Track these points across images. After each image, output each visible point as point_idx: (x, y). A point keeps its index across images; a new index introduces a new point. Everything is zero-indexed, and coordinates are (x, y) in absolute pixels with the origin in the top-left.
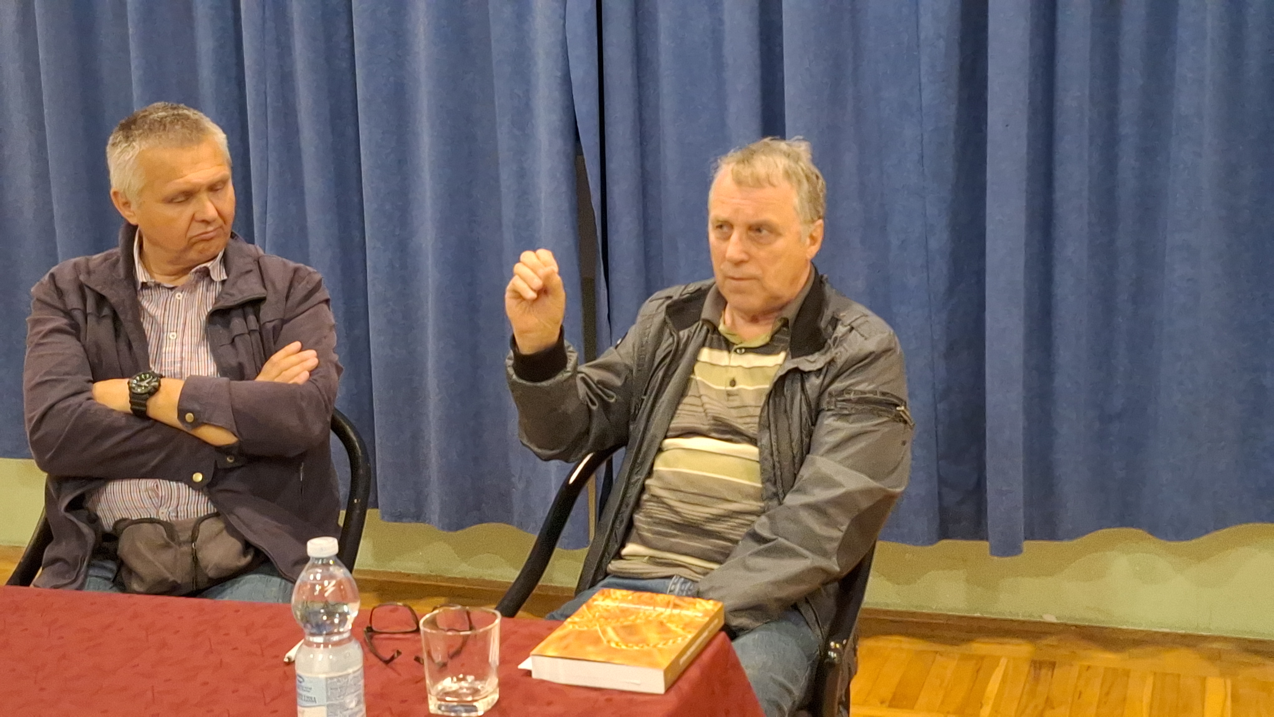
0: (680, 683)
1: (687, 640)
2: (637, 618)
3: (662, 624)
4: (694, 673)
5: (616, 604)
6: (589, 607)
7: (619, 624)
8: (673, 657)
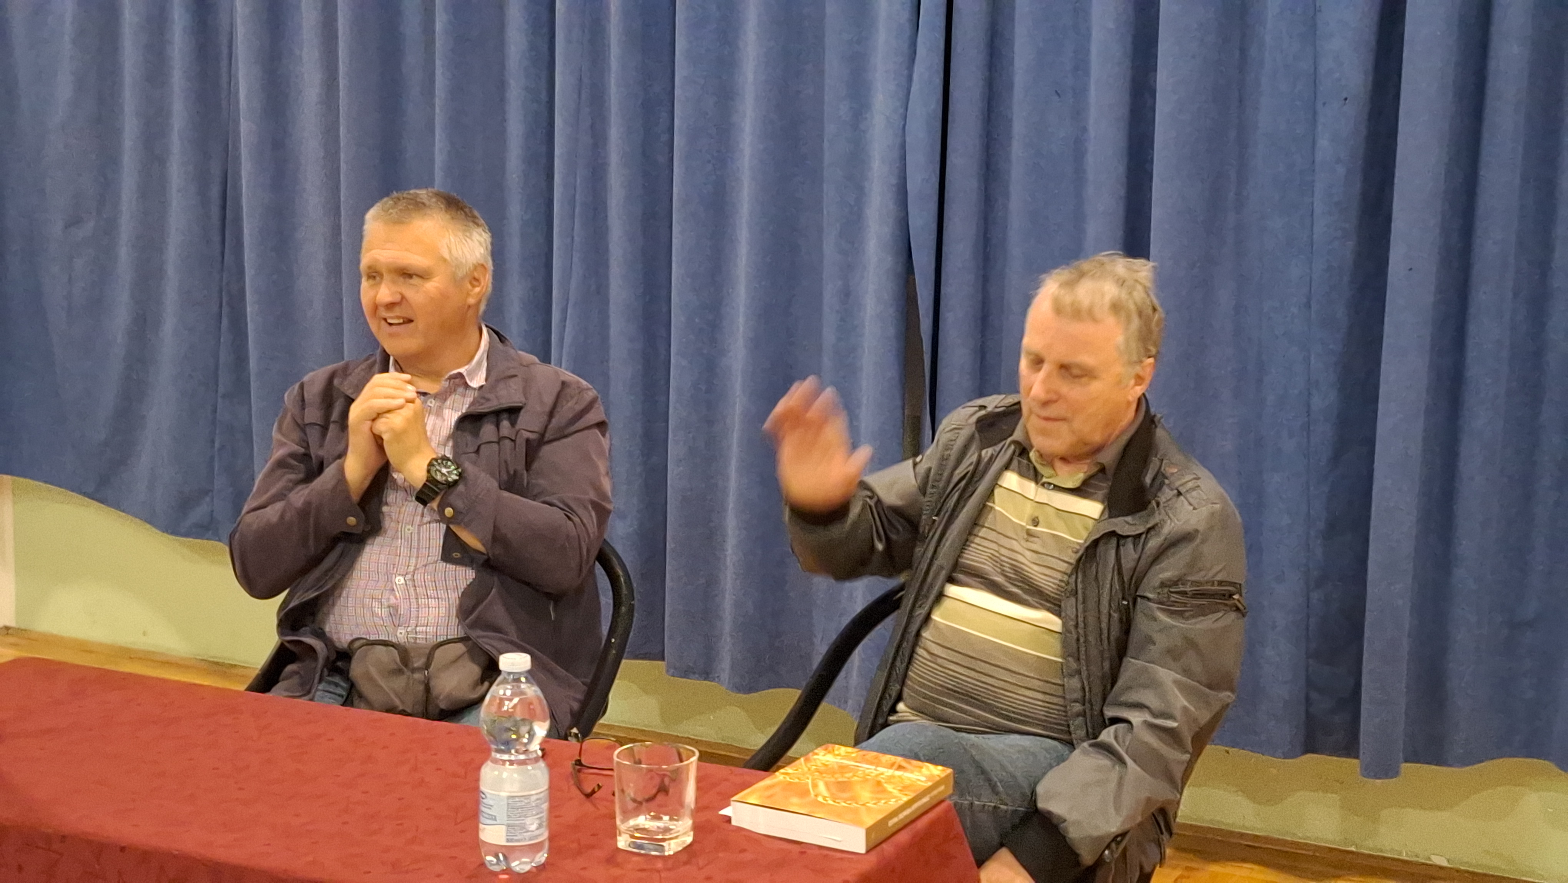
0: (884, 845)
1: (901, 803)
2: (854, 776)
3: (879, 783)
4: (904, 837)
5: (838, 760)
6: (807, 760)
7: (833, 780)
8: (880, 817)
